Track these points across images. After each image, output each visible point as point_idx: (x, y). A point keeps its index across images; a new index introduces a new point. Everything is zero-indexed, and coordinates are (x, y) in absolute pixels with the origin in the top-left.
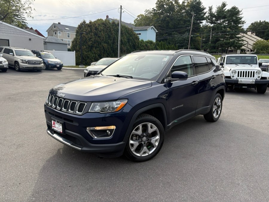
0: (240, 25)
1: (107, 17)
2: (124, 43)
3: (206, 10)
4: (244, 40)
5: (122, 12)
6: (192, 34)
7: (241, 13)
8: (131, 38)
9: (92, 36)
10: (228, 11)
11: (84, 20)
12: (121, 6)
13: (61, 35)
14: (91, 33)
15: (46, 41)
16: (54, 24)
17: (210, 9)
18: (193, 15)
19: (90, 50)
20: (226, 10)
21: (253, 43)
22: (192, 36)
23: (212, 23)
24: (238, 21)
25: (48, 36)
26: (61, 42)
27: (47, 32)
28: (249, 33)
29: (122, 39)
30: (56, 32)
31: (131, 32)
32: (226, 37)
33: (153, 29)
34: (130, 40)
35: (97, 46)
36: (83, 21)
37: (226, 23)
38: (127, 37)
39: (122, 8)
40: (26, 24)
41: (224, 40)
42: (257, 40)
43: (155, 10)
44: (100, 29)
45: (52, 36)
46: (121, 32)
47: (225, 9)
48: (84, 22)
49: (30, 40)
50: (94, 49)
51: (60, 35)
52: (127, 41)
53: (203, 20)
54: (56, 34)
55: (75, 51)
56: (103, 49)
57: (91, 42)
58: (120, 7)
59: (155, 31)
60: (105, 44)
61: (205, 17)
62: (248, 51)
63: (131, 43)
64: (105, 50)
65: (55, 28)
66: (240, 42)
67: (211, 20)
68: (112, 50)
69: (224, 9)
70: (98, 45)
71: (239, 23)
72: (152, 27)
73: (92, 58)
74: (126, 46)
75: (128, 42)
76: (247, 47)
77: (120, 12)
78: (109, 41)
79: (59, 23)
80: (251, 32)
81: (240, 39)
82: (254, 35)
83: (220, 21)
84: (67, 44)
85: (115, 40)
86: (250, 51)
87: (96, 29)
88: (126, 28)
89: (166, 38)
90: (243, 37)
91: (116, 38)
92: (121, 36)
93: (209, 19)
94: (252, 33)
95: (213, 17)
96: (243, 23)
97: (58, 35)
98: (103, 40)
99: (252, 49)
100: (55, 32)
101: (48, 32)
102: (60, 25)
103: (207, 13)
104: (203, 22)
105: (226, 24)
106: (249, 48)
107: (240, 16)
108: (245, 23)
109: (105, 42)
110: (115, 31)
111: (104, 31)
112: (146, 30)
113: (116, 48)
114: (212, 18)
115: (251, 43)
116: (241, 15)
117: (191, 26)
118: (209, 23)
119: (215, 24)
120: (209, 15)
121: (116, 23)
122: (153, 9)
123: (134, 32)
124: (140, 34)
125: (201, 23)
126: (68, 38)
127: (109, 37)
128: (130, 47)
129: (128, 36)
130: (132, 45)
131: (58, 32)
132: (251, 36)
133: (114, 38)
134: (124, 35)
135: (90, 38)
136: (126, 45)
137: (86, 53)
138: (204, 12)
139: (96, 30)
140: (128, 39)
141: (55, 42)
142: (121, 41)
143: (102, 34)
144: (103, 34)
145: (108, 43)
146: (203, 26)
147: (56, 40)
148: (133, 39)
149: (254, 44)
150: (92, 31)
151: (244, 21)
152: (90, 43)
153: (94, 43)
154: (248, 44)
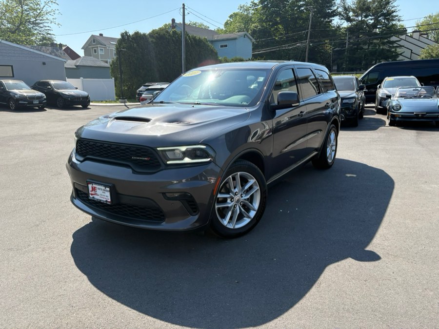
1: (173, 20)
4: (402, 45)
6: (311, 42)
12: (184, 5)
13: (104, 53)
15: (78, 64)
16: (93, 36)
18: (312, 11)
22: (311, 45)
24: (391, 15)
25: (85, 55)
27: (83, 50)
30: (96, 48)
32: (372, 43)
33: (247, 36)
41: (368, 48)
45: (91, 56)
51: (102, 53)
53: (333, 17)
55: (113, 78)
59: (251, 40)
65: (94, 44)
76: (411, 58)
77: (182, 13)
79: (101, 35)
80: (418, 33)
81: (396, 45)
82: (424, 38)
90: (399, 41)
94: (420, 35)
95: (350, 12)
97: (99, 53)
100: (94, 49)
101: (85, 50)
102: (101, 37)
112: (236, 39)
114: (348, 13)
117: (308, 29)
118: (343, 21)
119: (354, 21)
124: (226, 46)
125: (332, 21)
131: (99, 48)
132: (419, 40)
141: (92, 65)
147: (94, 62)
154: (412, 52)
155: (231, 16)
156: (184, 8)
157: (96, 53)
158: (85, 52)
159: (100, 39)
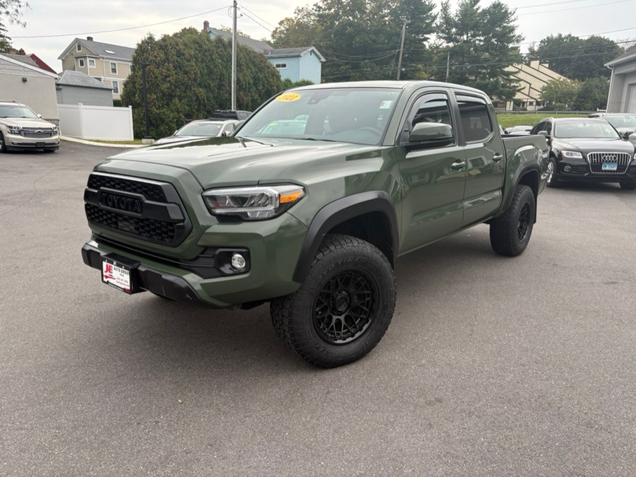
0: (511, 45)
1: (206, 24)
2: (246, 88)
3: (437, 11)
4: (522, 78)
5: (238, 15)
6: (403, 66)
7: (513, 18)
8: (261, 76)
9: (169, 70)
10: (484, 12)
11: (151, 35)
12: (235, 2)
13: (95, 67)
14: (166, 64)
15: (59, 82)
16: (77, 40)
17: (445, 8)
18: (405, 23)
19: (168, 105)
20: (478, 12)
21: (541, 87)
22: (404, 70)
23: (449, 39)
24: (507, 35)
25: (64, 69)
26: (97, 84)
27: (61, 61)
28: (535, 64)
29: (241, 78)
30: (83, 59)
31: (261, 61)
32: (480, 73)
33: (314, 53)
34: (259, 80)
35: (183, 94)
36: (147, 36)
37: (480, 41)
38: (252, 72)
39: (238, 6)
40: (8, 40)
41: (476, 80)
42: (551, 79)
43: (320, 8)
44: (187, 56)
45: (74, 70)
46: (238, 61)
47: (478, 9)
48: (151, 38)
49: (24, 80)
50: (176, 100)
51: (92, 67)
52: (252, 82)
53: (429, 34)
54: (82, 64)
55: (130, 107)
56: (196, 101)
57: (168, 84)
58: (232, 4)
59: (320, 59)
60: (201, 90)
61: (434, 25)
62: (531, 104)
63: (261, 87)
64: (200, 103)
65: (79, 53)
66: (512, 84)
67: (447, 34)
68: (217, 102)
69: (475, 8)
70: (185, 92)
71: (510, 40)
72: (313, 51)
73: (171, 121)
74: (250, 94)
75: (256, 84)
76: (529, 96)
77: (232, 15)
78: (210, 82)
79: (90, 39)
80: (538, 62)
81: (512, 77)
82: (545, 69)
83: (467, 37)
84: (111, 90)
85: (223, 81)
86: (535, 104)
87: (179, 54)
88: (250, 51)
89: (347, 75)
90: (517, 72)
91: (226, 76)
92: (238, 70)
93: (443, 32)
94: (540, 64)
95: (452, 27)
96: (518, 41)
97: (89, 66)
98: (195, 80)
99: (539, 100)
100: (79, 60)
101: (63, 60)
102: (90, 42)
103: (438, 16)
104: (428, 39)
105: (482, 43)
106: (532, 98)
107: (511, 24)
108: (523, 39)
109: (200, 85)
110: (222, 60)
111: (196, 59)
112: (299, 56)
113: (226, 99)
114: (450, 29)
115: (539, 85)
116: (514, 20)
117: (400, 47)
118: (442, 40)
119: (458, 42)
120: (441, 21)
121: (226, 40)
122: (315, 5)
123: (268, 61)
124: (284, 66)
125: (426, 39)
126: (114, 74)
127: (210, 73)
128: (260, 96)
129: (254, 70)
130: (263, 91)
131: (88, 59)
132: (538, 71)
133: (222, 75)
134: (245, 69)
135: (166, 77)
136: (249, 92)
137: (158, 112)
138: (433, 15)
139: (179, 57)
140: (254, 78)
141: (81, 84)
142: (238, 81)
143: (193, 66)
144: (195, 68)
145: (207, 87)
146: (430, 46)
147: (84, 80)
148: (265, 77)
149: (544, 89)
150: (168, 59)
151: (519, 36)
152: (165, 86)
153: (176, 87)
154: (530, 87)
155: (281, 23)
156: (235, 6)
157: (83, 67)
158: (63, 63)
159: (89, 44)
